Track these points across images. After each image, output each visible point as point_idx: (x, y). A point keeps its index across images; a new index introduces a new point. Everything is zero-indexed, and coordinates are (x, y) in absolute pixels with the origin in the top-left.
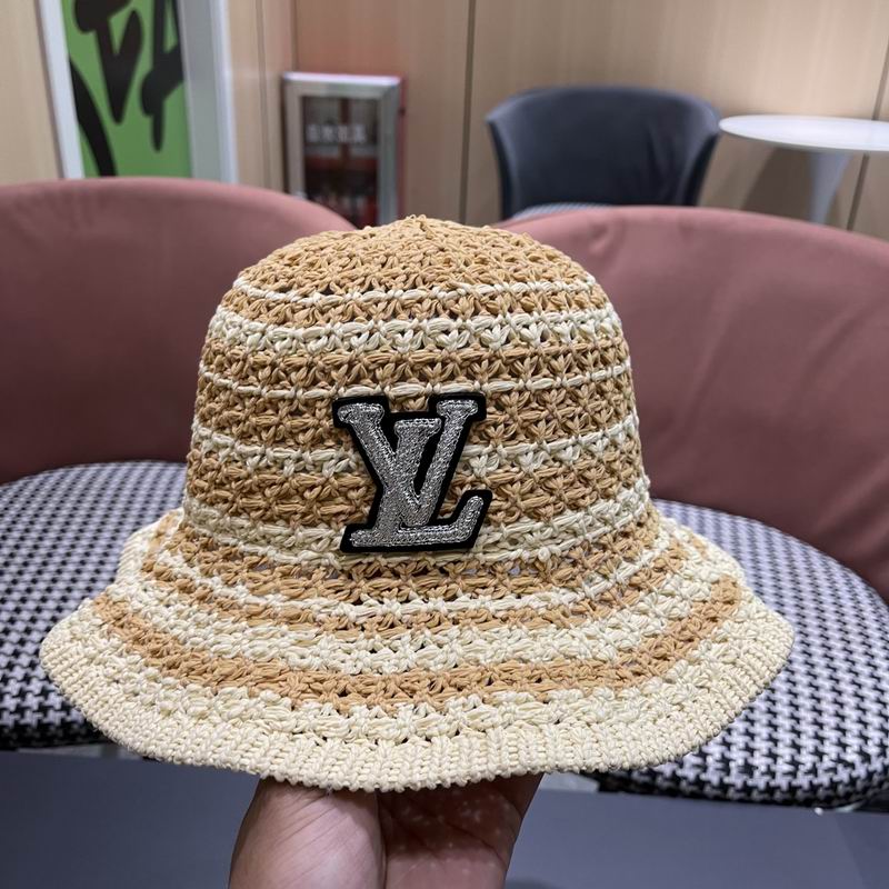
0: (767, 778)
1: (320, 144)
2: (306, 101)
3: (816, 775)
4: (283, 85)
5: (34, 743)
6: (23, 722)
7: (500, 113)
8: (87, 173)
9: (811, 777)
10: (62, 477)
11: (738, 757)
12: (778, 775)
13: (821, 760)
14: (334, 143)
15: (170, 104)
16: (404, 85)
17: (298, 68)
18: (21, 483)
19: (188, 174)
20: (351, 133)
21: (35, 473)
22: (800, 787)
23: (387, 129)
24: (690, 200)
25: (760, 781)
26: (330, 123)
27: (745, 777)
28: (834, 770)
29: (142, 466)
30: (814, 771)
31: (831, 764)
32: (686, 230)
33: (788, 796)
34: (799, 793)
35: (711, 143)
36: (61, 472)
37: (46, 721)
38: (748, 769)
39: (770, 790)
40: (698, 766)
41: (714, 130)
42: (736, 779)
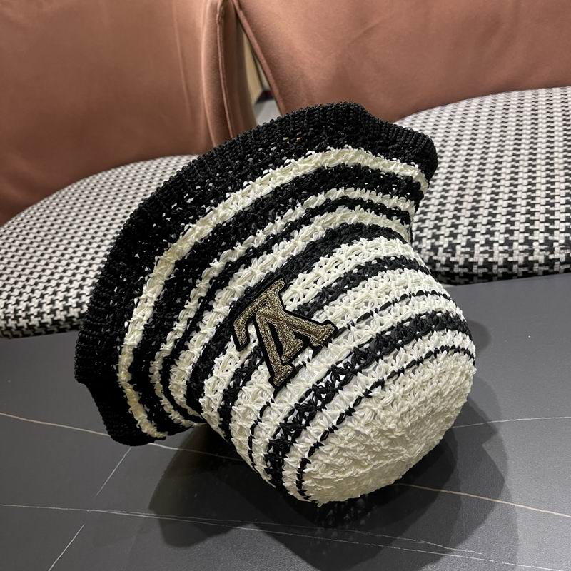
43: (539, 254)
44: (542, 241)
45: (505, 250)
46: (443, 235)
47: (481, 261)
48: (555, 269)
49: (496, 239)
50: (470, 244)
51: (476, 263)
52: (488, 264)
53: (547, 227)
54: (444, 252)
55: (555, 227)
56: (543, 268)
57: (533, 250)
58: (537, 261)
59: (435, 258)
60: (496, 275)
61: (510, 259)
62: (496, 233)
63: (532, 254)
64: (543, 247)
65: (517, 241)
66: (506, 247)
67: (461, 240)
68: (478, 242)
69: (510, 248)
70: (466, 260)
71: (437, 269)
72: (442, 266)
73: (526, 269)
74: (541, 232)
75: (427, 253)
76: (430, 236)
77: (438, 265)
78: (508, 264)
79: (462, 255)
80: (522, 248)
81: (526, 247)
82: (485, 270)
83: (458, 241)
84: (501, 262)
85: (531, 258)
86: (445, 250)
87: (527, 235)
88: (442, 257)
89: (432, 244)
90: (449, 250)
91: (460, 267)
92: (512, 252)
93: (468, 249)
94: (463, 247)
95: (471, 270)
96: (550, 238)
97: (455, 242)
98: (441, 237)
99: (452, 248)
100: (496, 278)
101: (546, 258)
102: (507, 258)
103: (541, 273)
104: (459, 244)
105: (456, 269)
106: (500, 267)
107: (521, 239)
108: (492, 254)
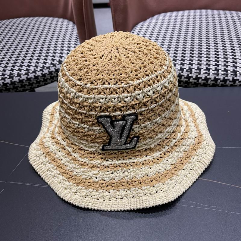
43: (230, 77)
44: (232, 71)
45: (215, 73)
46: (186, 64)
47: (203, 77)
48: (236, 84)
49: (211, 68)
50: (199, 69)
51: (201, 78)
52: (206, 79)
53: (234, 65)
54: (186, 71)
55: (237, 65)
56: (230, 83)
57: (228, 74)
58: (229, 80)
59: (182, 74)
60: (209, 84)
61: (217, 77)
62: (211, 65)
63: (227, 76)
64: (232, 73)
65: (221, 69)
66: (216, 72)
67: (195, 67)
68: (203, 68)
69: (217, 72)
70: (197, 76)
71: (182, 80)
72: (185, 78)
73: (223, 83)
74: (231, 67)
75: (178, 71)
76: (180, 64)
77: (183, 77)
78: (216, 80)
79: (195, 74)
80: (223, 73)
81: (224, 73)
82: (205, 82)
83: (193, 67)
84: (213, 79)
85: (226, 78)
86: (187, 71)
87: (225, 67)
88: (185, 74)
89: (181, 67)
90: (189, 71)
91: (193, 79)
92: (218, 74)
93: (198, 71)
94: (195, 70)
95: (198, 81)
96: (235, 70)
97: (191, 67)
98: (185, 65)
99: (190, 70)
100: (209, 86)
101: (233, 78)
102: (216, 77)
103: (229, 85)
104: (194, 68)
105: (191, 80)
106: (212, 81)
107: (223, 69)
108: (209, 74)
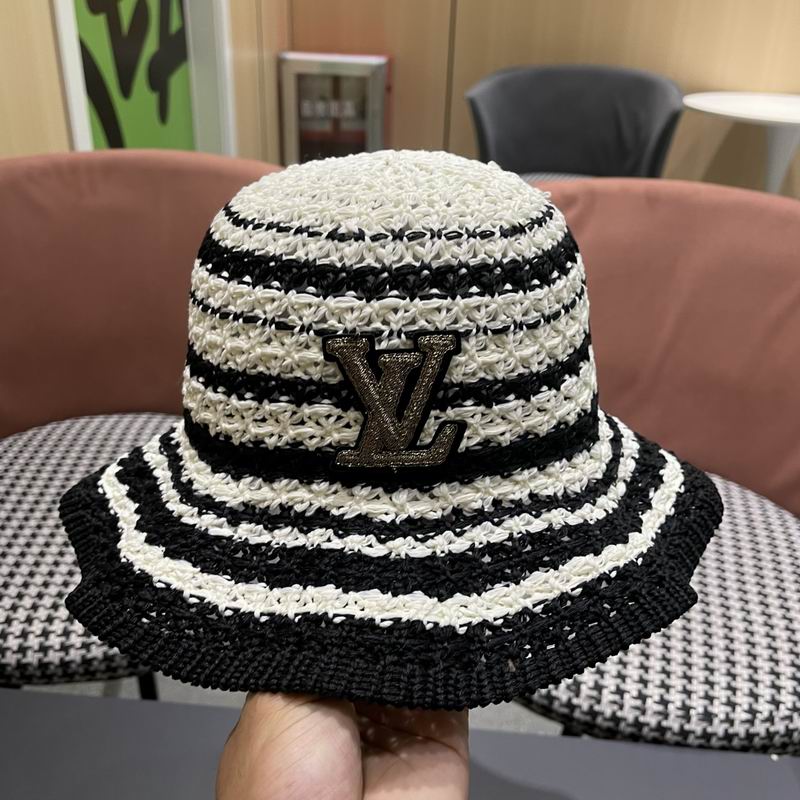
0: (726, 725)
1: (313, 118)
2: (301, 78)
3: (772, 722)
4: (280, 63)
5: (35, 680)
6: (25, 661)
7: (478, 90)
8: (96, 146)
9: (768, 725)
10: (68, 429)
11: (698, 705)
12: (737, 723)
13: (778, 708)
14: (326, 118)
15: (175, 82)
16: (390, 65)
17: (294, 48)
18: (30, 433)
19: (191, 146)
20: (341, 108)
21: (44, 423)
22: (758, 734)
23: (375, 105)
24: (654, 172)
25: (718, 728)
26: (323, 98)
27: (704, 724)
28: (790, 718)
29: (143, 418)
30: (770, 719)
31: (787, 713)
32: (652, 200)
33: (745, 743)
34: (756, 740)
35: (675, 118)
36: (68, 423)
37: (46, 660)
38: (708, 717)
39: (728, 737)
40: (659, 713)
41: (676, 105)
42: (696, 726)
